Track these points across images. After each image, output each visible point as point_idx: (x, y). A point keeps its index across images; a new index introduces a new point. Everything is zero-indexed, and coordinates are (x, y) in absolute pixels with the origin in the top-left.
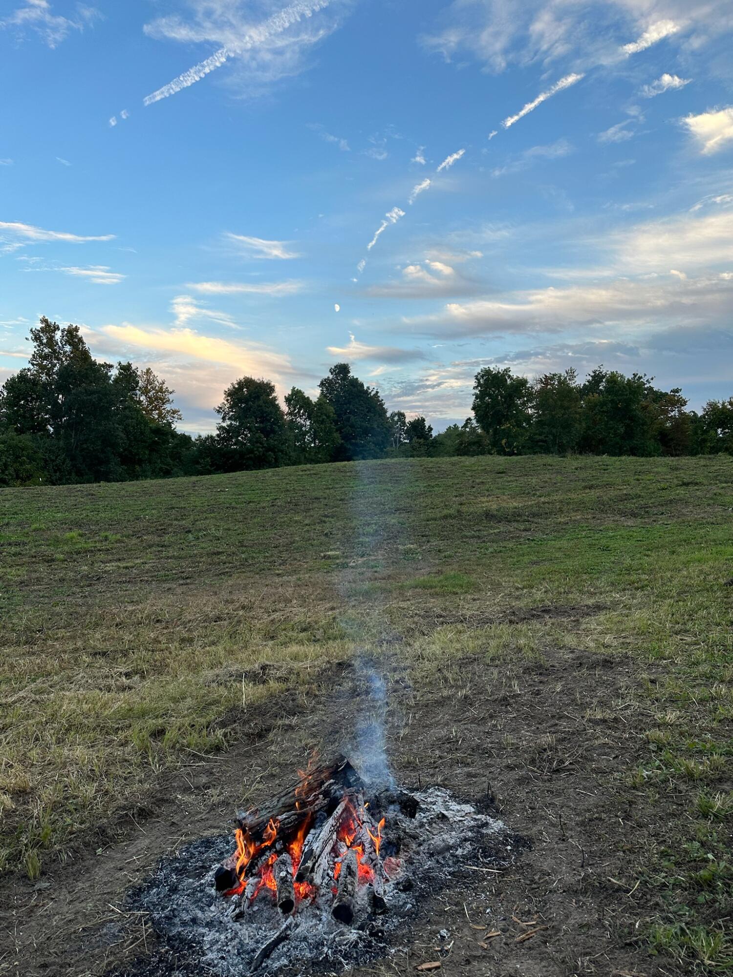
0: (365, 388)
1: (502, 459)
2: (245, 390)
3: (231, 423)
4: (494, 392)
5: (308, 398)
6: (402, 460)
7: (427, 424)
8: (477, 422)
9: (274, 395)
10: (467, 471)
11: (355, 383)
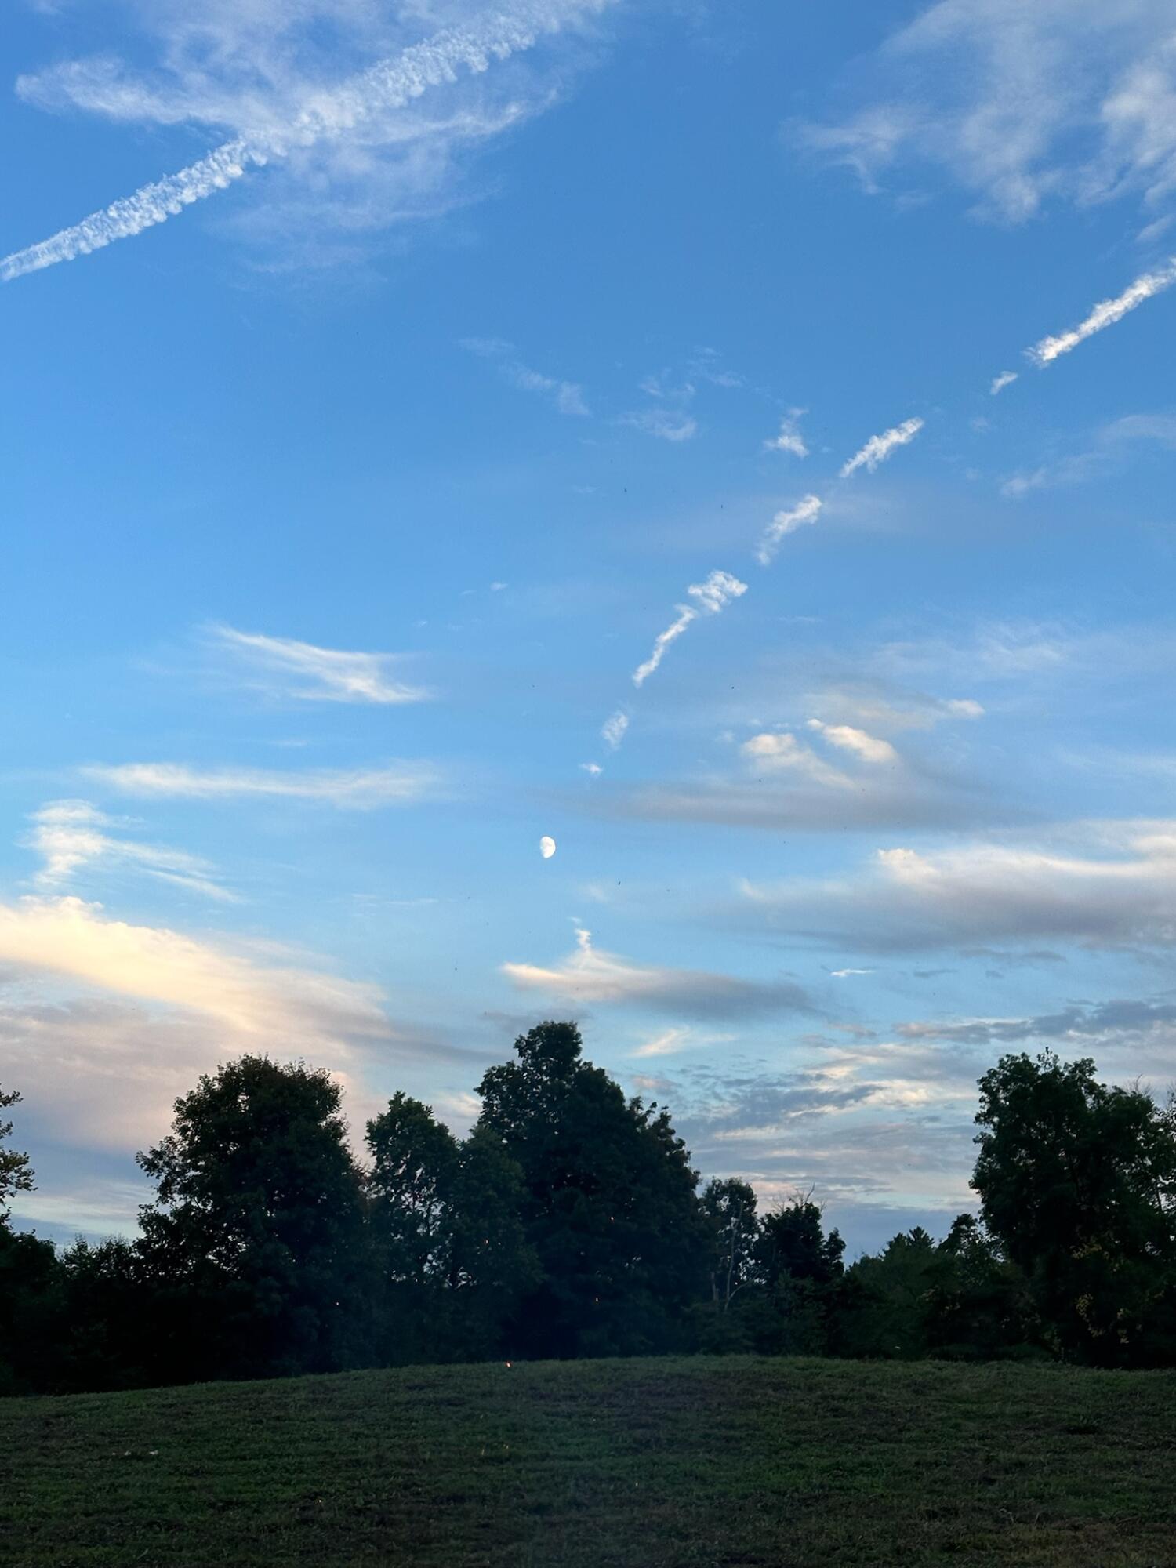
0: (627, 1104)
1: (1081, 1378)
2: (242, 1097)
3: (188, 1205)
4: (1043, 1133)
5: (443, 1129)
6: (746, 1362)
7: (826, 1228)
8: (992, 1230)
9: (335, 1116)
10: (967, 1415)
11: (597, 1086)
